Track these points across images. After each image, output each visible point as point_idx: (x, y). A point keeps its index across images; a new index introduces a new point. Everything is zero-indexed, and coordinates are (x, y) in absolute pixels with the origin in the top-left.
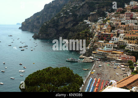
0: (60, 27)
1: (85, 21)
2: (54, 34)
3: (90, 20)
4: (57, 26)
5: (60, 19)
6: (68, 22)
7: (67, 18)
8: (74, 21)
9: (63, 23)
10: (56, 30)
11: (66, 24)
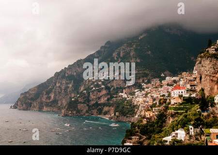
0: (92, 103)
1: (120, 94)
2: (85, 111)
3: (126, 93)
4: (89, 101)
5: (91, 93)
6: (101, 96)
7: (100, 92)
8: (108, 94)
9: (95, 97)
10: (88, 105)
11: (99, 98)
